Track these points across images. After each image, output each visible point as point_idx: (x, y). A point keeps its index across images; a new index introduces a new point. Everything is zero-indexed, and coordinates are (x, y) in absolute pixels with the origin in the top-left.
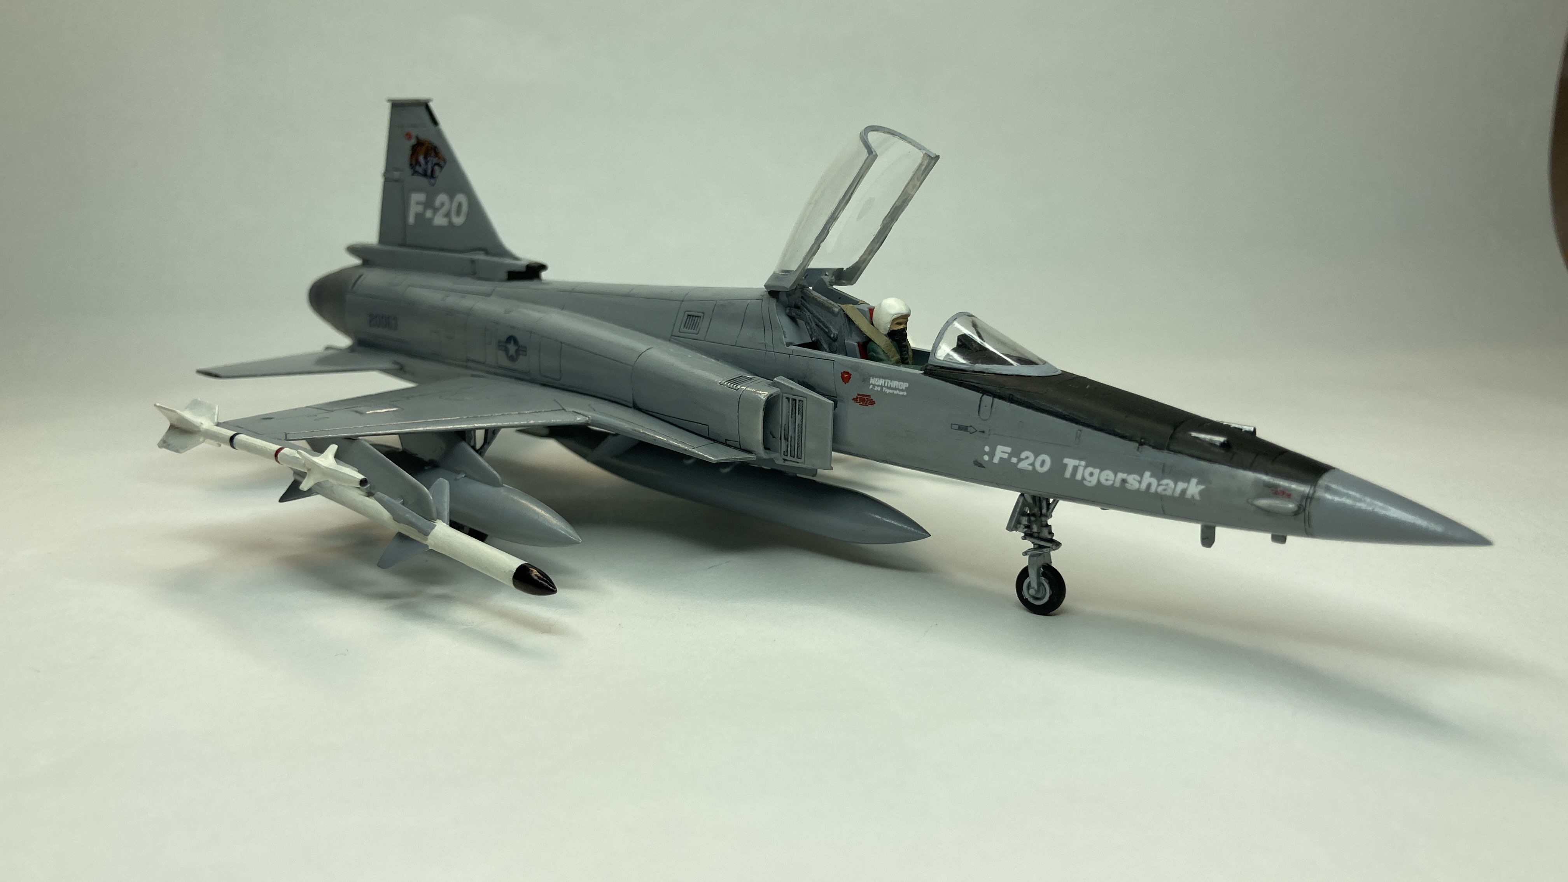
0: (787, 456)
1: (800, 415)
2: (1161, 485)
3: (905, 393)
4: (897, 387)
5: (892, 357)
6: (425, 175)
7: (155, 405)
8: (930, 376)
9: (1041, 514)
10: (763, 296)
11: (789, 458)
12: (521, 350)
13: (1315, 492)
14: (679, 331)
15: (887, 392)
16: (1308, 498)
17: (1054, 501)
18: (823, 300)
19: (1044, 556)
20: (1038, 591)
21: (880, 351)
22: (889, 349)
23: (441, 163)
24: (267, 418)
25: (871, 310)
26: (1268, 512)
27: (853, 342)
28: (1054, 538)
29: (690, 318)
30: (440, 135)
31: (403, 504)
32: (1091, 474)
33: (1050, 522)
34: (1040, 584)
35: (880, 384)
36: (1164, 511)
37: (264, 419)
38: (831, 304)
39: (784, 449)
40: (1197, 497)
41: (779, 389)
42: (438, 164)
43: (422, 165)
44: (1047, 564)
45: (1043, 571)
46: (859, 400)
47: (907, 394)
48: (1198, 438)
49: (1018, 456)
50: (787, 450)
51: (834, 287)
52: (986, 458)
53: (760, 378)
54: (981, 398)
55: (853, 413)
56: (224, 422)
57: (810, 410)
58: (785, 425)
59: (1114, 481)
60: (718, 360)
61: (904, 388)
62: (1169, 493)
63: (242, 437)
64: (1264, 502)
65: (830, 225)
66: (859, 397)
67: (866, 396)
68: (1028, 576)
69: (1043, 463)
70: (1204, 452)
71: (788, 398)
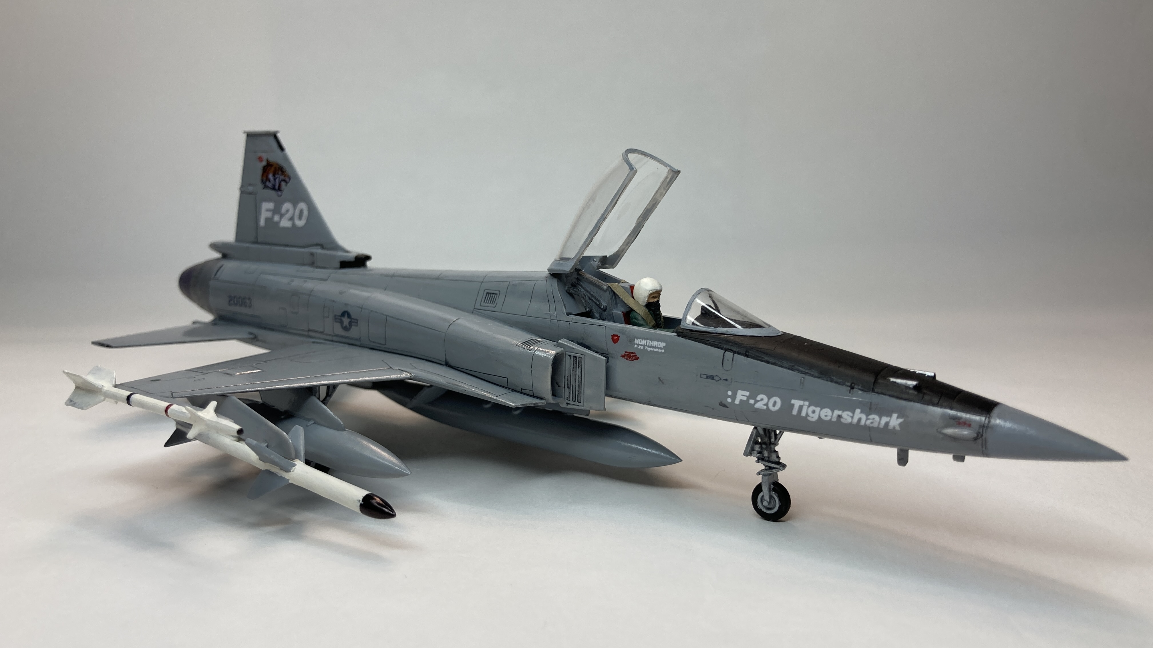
0: (569, 400)
1: (580, 369)
2: (869, 419)
3: (663, 351)
4: (656, 346)
5: (650, 323)
6: (273, 188)
7: (64, 372)
8: (682, 338)
9: (771, 443)
10: (547, 277)
11: (571, 402)
12: (354, 322)
13: (989, 422)
14: (480, 305)
15: (649, 350)
16: (984, 427)
17: (780, 432)
18: (595, 280)
19: (773, 475)
20: (770, 503)
21: (640, 318)
22: (647, 317)
23: (287, 179)
24: (155, 380)
25: (632, 287)
26: (954, 438)
27: (618, 312)
28: (781, 461)
29: (488, 295)
30: (286, 159)
31: (267, 446)
32: (814, 412)
33: (777, 448)
34: (771, 497)
35: (643, 344)
36: (871, 440)
37: (152, 381)
38: (601, 283)
39: (567, 395)
40: (898, 428)
41: (563, 349)
42: (284, 181)
43: (271, 182)
44: (776, 481)
45: (774, 487)
46: (626, 356)
47: (665, 351)
48: (895, 382)
49: (754, 398)
50: (570, 396)
51: (600, 270)
52: (729, 400)
53: (547, 340)
54: (724, 354)
55: (621, 365)
56: (120, 384)
57: (587, 365)
58: (568, 376)
59: (832, 417)
60: (512, 327)
61: (662, 347)
62: (875, 425)
63: (137, 397)
64: (949, 431)
65: (600, 223)
66: (626, 354)
67: (632, 353)
68: (762, 491)
69: (775, 404)
70: (901, 393)
71: (570, 356)
